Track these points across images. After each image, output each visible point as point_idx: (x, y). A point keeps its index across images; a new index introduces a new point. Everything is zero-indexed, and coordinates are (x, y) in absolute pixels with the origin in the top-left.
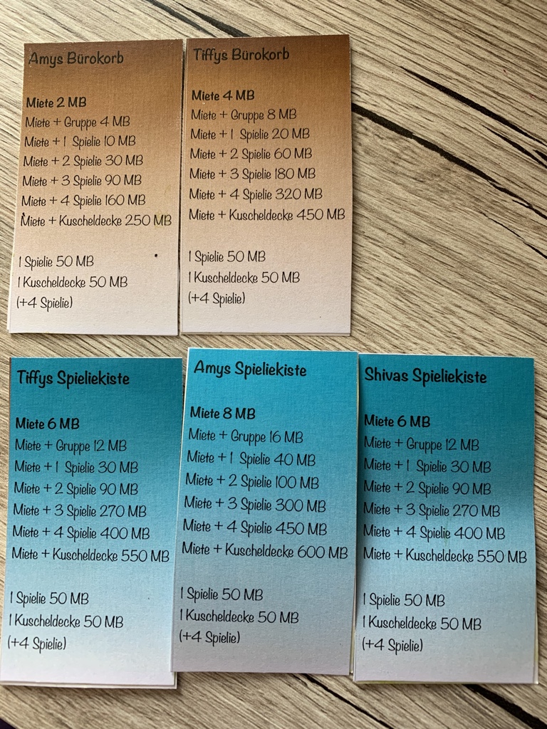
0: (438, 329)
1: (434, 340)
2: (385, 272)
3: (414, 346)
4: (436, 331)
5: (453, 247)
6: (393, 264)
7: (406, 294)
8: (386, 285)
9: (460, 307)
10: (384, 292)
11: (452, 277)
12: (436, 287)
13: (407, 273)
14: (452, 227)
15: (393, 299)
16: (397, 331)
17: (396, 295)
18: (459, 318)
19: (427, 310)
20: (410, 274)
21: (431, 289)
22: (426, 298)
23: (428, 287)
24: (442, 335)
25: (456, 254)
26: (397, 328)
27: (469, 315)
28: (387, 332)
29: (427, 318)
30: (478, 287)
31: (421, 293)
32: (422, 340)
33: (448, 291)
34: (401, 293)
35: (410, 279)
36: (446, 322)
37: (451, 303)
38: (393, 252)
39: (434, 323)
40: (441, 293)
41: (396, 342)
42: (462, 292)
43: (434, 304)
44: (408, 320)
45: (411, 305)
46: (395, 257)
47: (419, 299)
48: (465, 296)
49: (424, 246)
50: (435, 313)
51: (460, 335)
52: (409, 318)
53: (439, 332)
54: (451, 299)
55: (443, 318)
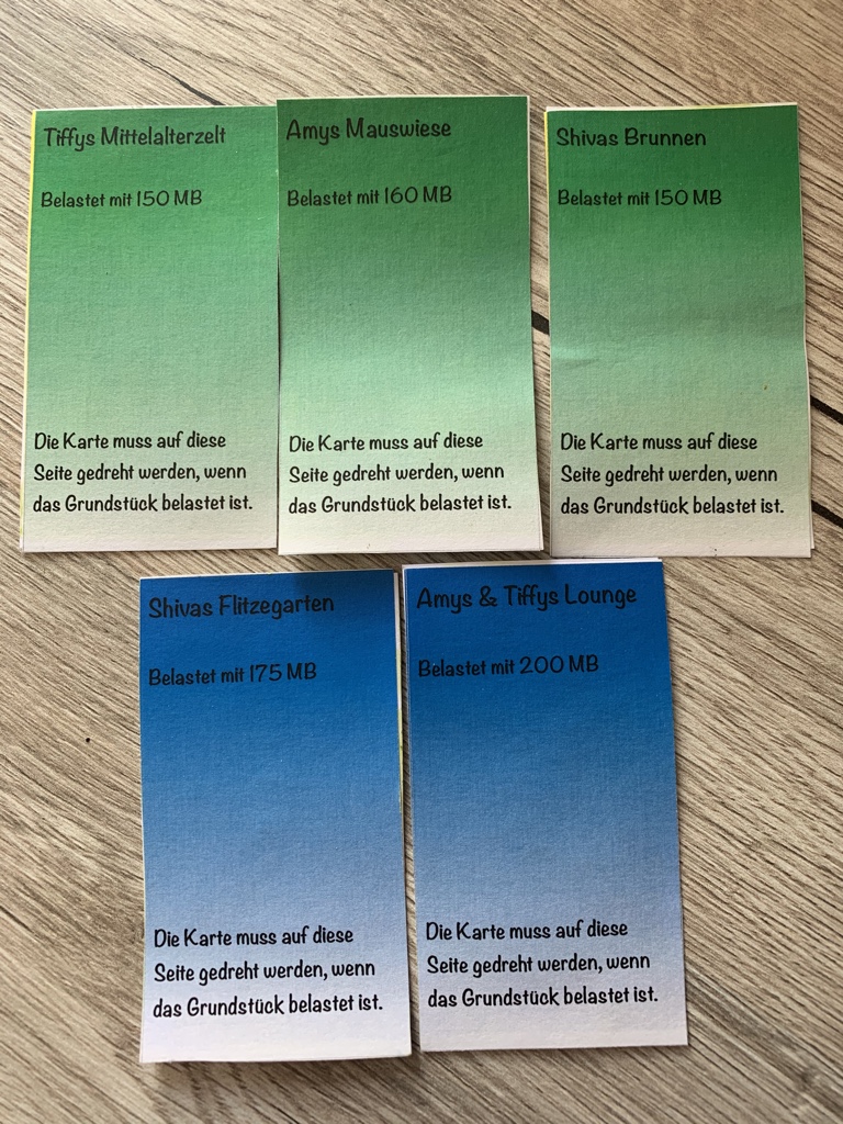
0: (775, 769)
1: (768, 785)
2: (699, 675)
3: (738, 793)
4: (772, 771)
5: (802, 642)
6: (710, 664)
7: (730, 711)
8: (700, 697)
9: (809, 736)
11: (799, 688)
12: (776, 703)
13: (732, 679)
14: (803, 611)
15: (709, 719)
16: (713, 768)
17: (714, 713)
18: (807, 752)
19: (760, 738)
20: (736, 681)
21: (768, 706)
22: (759, 718)
23: (762, 703)
24: (781, 779)
25: (808, 653)
26: (713, 763)
27: (822, 749)
28: (698, 770)
29: (759, 751)
30: (838, 706)
31: (752, 711)
32: (751, 784)
33: (794, 710)
34: (722, 711)
35: (737, 689)
36: (788, 758)
37: (796, 728)
38: (713, 646)
39: (770, 758)
40: (783, 713)
41: (712, 786)
42: (814, 712)
43: (771, 730)
44: (730, 752)
45: (736, 729)
46: (715, 654)
47: (748, 720)
48: (819, 719)
49: (759, 638)
50: (771, 743)
51: (809, 779)
52: (733, 750)
53: (776, 774)
54: (796, 724)
55: (783, 752)
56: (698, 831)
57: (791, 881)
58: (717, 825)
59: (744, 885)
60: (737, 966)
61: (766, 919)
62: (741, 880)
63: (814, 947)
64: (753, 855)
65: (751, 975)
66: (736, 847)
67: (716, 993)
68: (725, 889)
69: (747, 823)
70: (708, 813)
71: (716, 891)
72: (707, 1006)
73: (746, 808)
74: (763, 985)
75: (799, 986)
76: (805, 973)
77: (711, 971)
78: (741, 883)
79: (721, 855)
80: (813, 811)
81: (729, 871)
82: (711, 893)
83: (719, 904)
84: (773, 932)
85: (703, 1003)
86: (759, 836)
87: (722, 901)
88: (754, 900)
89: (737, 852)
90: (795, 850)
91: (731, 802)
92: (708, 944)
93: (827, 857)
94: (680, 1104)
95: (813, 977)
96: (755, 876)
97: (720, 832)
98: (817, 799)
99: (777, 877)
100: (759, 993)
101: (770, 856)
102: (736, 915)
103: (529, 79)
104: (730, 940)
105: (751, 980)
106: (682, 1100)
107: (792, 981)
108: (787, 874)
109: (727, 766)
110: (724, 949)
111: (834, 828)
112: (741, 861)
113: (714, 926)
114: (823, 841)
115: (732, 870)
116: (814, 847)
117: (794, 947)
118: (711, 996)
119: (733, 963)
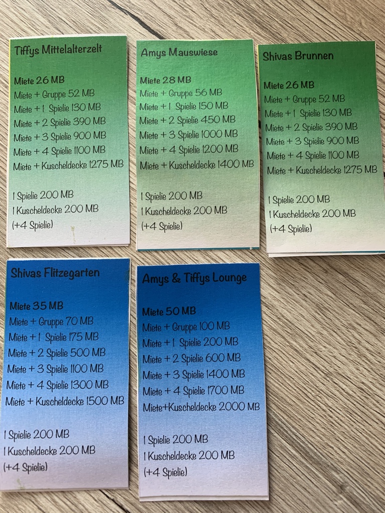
0: (342, 339)
1: (338, 347)
2: (310, 291)
3: (324, 349)
4: (341, 340)
5: (361, 280)
6: (317, 286)
7: (324, 309)
8: (310, 301)
9: (360, 325)
10: (308, 306)
11: (357, 302)
12: (346, 308)
13: (326, 294)
14: (363, 266)
15: (313, 312)
16: (313, 336)
17: (316, 309)
18: (358, 333)
19: (336, 323)
20: (328, 295)
21: (342, 309)
22: (337, 315)
23: (339, 307)
24: (344, 344)
25: (363, 286)
26: (313, 333)
27: (365, 332)
28: (306, 335)
29: (336, 330)
30: (375, 312)
31: (334, 311)
32: (330, 345)
33: (354, 312)
34: (320, 309)
36: (349, 334)
37: (354, 321)
38: (318, 278)
39: (340, 334)
40: (348, 313)
41: (312, 344)
42: (363, 314)
43: (342, 320)
44: (322, 329)
45: (325, 318)
46: (319, 282)
47: (332, 315)
48: (365, 318)
49: (341, 276)
50: (342, 327)
51: (357, 345)
52: (323, 328)
53: (342, 341)
54: (354, 319)
55: (347, 331)
56: (303, 365)
57: (344, 393)
58: (312, 363)
59: (322, 393)
60: (315, 431)
61: (331, 409)
62: (321, 390)
63: (352, 425)
64: (328, 379)
65: (321, 436)
66: (320, 374)
67: (304, 443)
68: (313, 394)
69: (326, 363)
70: (309, 356)
71: (309, 395)
72: (299, 448)
73: (327, 356)
74: (326, 441)
75: (343, 443)
76: (347, 437)
77: (303, 432)
78: (321, 391)
79: (313, 377)
80: (358, 361)
81: (316, 385)
82: (306, 395)
83: (309, 400)
84: (334, 416)
85: (297, 447)
86: (331, 370)
87: (311, 399)
88: (326, 400)
89: (320, 377)
90: (348, 378)
91: (320, 353)
92: (302, 419)
93: (363, 383)
94: (282, 494)
95: (350, 440)
96: (328, 389)
97: (313, 366)
98: (361, 355)
99: (338, 391)
100: (324, 445)
101: (336, 380)
102: (317, 406)
103: (259, 6)
104: (313, 418)
105: (321, 438)
106: (282, 492)
107: (340, 440)
108: (343, 389)
109: (319, 335)
110: (309, 422)
111: (367, 370)
112: (322, 381)
113: (306, 411)
114: (362, 375)
115: (317, 385)
116: (357, 378)
117: (343, 424)
118: (301, 444)
119: (313, 429)
